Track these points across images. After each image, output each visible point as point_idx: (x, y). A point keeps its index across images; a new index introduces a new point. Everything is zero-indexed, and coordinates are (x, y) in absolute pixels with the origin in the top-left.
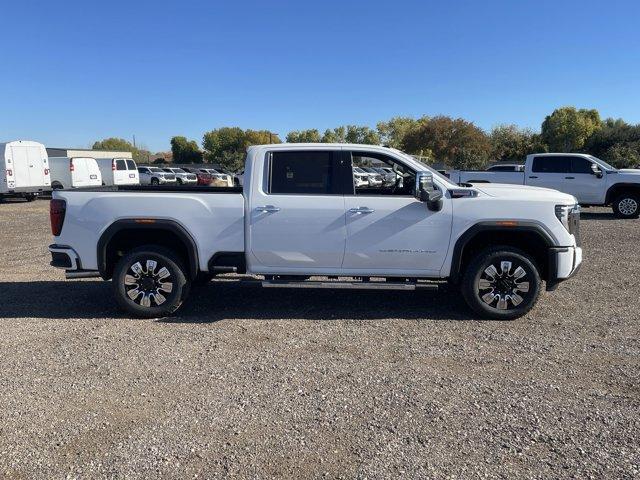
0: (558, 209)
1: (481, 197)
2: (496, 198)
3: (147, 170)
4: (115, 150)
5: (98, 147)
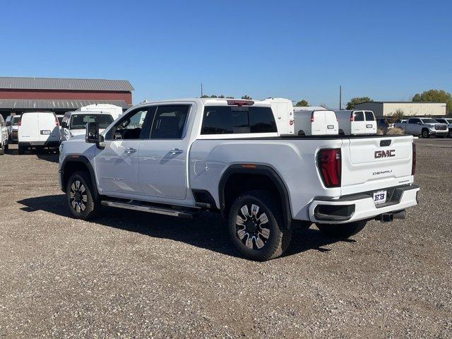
3: (419, 120)
4: (434, 101)
5: (417, 100)
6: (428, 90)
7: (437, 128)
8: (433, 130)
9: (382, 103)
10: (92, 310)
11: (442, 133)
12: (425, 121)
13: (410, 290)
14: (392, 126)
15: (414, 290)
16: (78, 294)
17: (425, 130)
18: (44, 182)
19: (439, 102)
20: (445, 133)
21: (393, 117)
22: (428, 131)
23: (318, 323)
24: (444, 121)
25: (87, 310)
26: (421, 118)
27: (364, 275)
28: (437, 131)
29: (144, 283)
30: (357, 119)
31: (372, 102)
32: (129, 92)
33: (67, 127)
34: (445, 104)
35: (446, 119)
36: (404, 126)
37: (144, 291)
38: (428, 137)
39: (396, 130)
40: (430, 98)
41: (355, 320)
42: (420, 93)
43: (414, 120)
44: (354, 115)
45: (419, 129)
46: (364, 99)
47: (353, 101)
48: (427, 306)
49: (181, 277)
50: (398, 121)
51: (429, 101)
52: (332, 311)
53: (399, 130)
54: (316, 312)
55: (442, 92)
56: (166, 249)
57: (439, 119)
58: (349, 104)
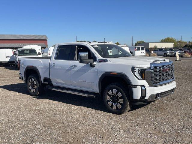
0: (133, 69)
1: (109, 62)
2: (113, 63)
3: (163, 50)
4: (169, 42)
5: (162, 41)
6: (166, 38)
7: (170, 53)
8: (168, 54)
9: (148, 43)
10: (10, 139)
11: (172, 55)
12: (165, 50)
13: (152, 124)
14: (152, 52)
15: (154, 124)
16: (6, 131)
17: (165, 54)
18: (5, 79)
19: (171, 42)
20: (173, 55)
21: (153, 48)
22: (166, 54)
23: (111, 142)
24: (172, 50)
25: (8, 138)
26: (163, 49)
27: (134, 117)
28: (170, 54)
29: (37, 125)
30: (137, 50)
31: (145, 43)
32: (46, 40)
33: (17, 55)
34: (173, 43)
35: (173, 49)
36: (157, 52)
37: (36, 129)
38: (167, 56)
39: (154, 54)
40: (168, 41)
41: (127, 140)
42: (164, 39)
43: (161, 50)
44: (136, 48)
45: (163, 53)
46: (142, 41)
47: (137, 42)
48: (159, 132)
49: (54, 121)
50: (155, 50)
51: (167, 42)
52: (118, 135)
53: (155, 54)
54: (110, 136)
55: (172, 38)
56: (50, 108)
57: (171, 49)
58: (136, 44)
